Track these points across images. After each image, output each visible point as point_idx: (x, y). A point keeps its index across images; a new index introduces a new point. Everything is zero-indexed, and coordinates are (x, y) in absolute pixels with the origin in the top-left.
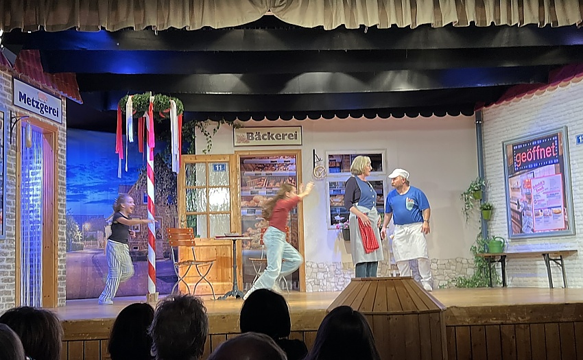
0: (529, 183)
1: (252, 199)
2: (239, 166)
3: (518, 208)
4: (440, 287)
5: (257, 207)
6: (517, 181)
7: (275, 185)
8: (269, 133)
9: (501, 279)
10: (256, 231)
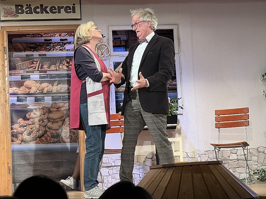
1: (22, 85)
2: (6, 44)
5: (29, 94)
7: (49, 67)
8: (42, 6)
10: (27, 122)
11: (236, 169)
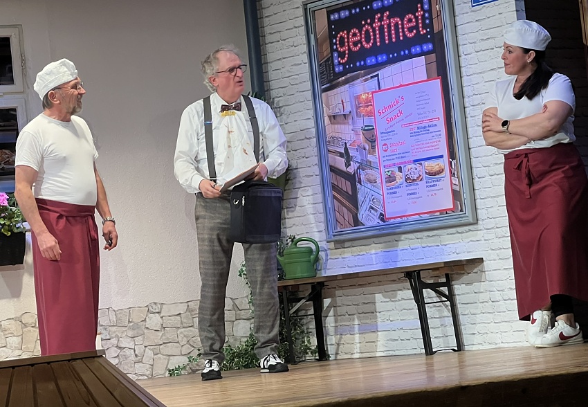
0: (369, 102)
3: (348, 165)
4: (172, 373)
6: (340, 98)
9: (314, 342)
11: (161, 347)
